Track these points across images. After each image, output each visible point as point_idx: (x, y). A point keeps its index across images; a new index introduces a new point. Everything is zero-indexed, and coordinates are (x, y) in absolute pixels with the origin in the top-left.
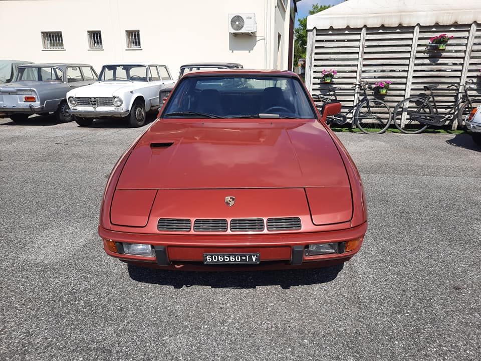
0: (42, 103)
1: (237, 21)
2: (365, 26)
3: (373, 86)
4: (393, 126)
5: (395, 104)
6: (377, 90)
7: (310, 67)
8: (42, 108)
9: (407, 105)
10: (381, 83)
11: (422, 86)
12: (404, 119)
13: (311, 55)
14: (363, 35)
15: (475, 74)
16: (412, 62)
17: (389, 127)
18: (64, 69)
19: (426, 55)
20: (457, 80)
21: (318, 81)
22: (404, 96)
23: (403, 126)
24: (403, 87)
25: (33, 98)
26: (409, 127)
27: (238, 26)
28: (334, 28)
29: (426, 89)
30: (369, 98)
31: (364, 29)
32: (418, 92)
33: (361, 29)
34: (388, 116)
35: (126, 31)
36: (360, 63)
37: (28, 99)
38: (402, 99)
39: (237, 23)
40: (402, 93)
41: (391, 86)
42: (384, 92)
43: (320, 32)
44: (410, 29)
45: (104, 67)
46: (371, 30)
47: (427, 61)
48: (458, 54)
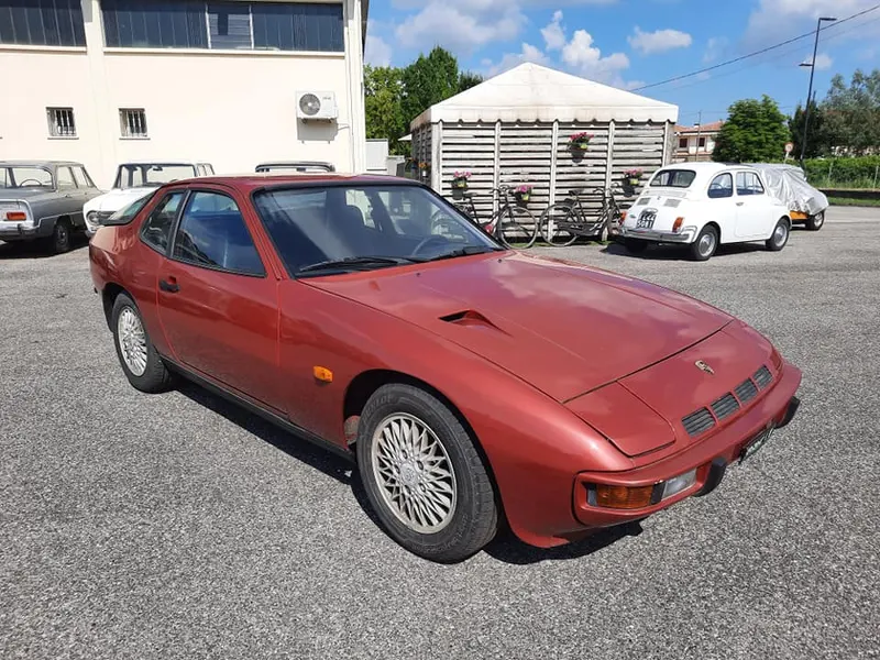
0: (35, 224)
1: (308, 101)
2: (499, 120)
3: (514, 191)
4: (540, 240)
5: (540, 213)
6: (518, 196)
7: (438, 168)
8: (37, 230)
9: (553, 212)
10: (523, 187)
11: (567, 191)
12: (551, 229)
13: (438, 153)
14: (498, 131)
15: (619, 176)
16: (554, 163)
17: (536, 241)
18: (53, 170)
19: (569, 155)
20: (602, 183)
21: (449, 186)
22: (548, 202)
23: (550, 237)
24: (546, 192)
25: (23, 214)
26: (557, 240)
27: (311, 108)
28: (464, 121)
29: (571, 193)
30: (511, 205)
31: (499, 124)
32: (563, 198)
33: (494, 124)
34: (533, 227)
35: (120, 110)
36: (497, 163)
37: (11, 217)
38: (546, 206)
39: (310, 104)
40: (546, 199)
41: (534, 191)
42: (526, 198)
43: (447, 126)
44: (548, 125)
45: (121, 167)
46: (506, 125)
47: (569, 162)
48: (600, 155)
